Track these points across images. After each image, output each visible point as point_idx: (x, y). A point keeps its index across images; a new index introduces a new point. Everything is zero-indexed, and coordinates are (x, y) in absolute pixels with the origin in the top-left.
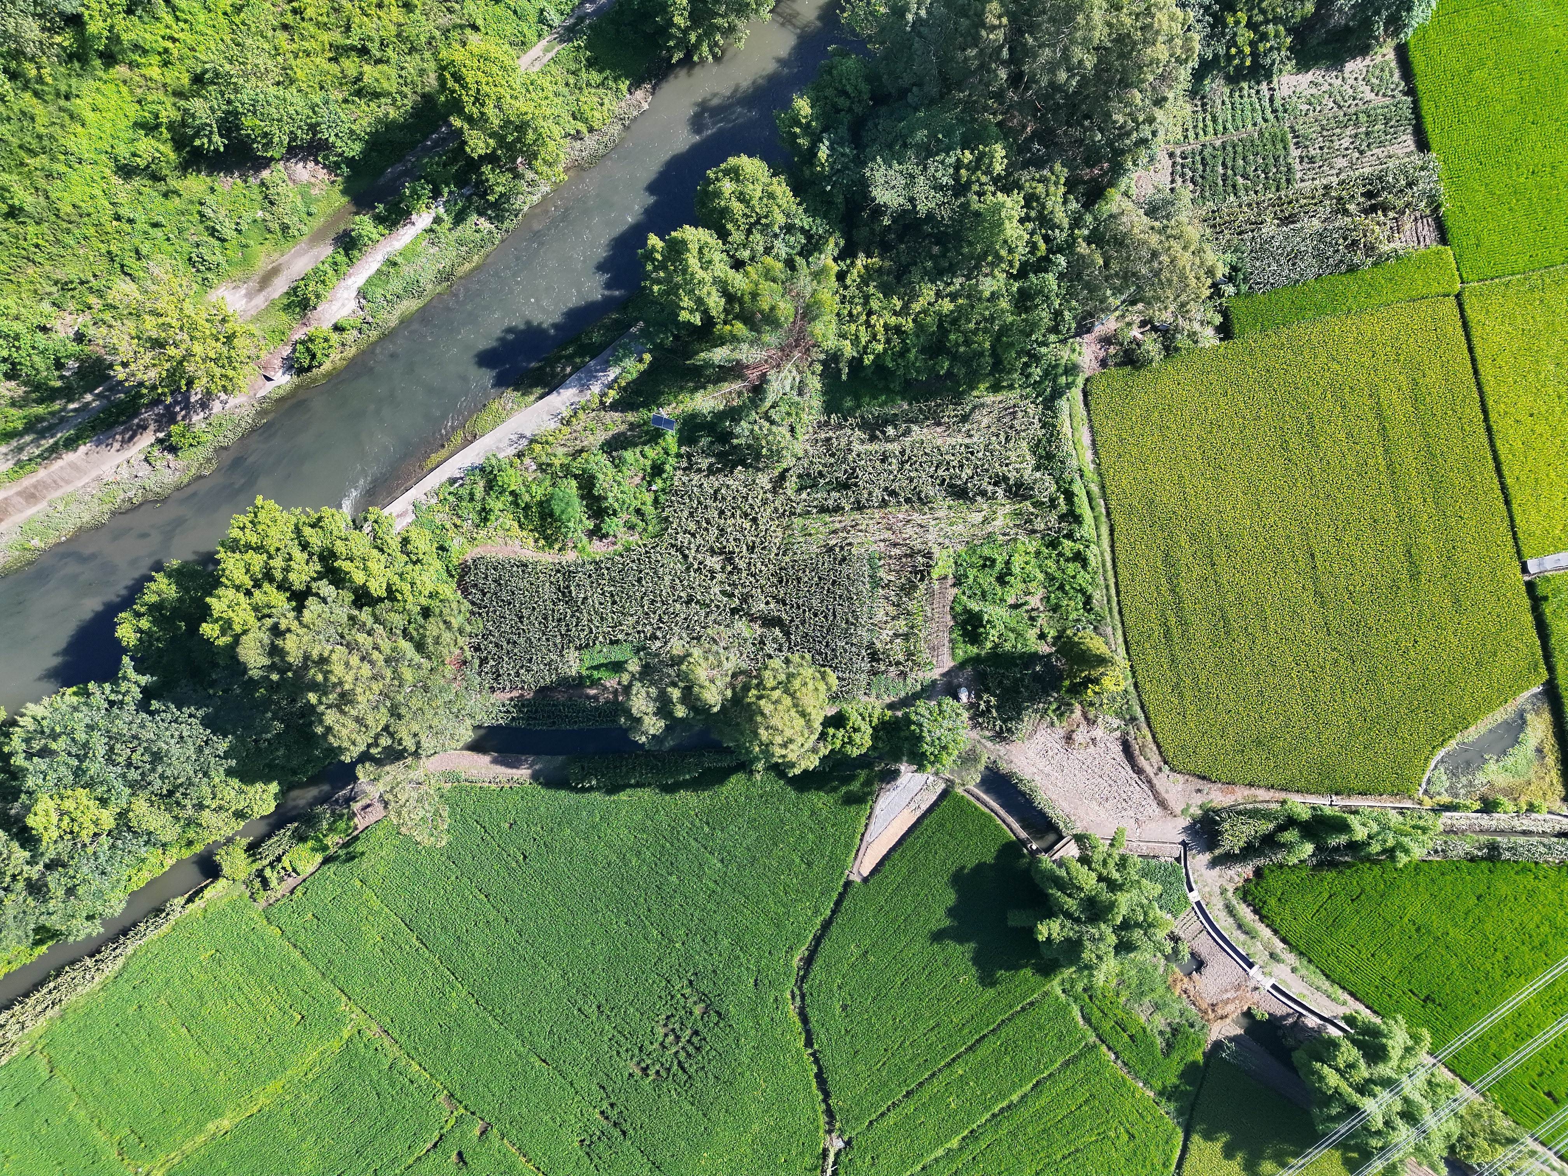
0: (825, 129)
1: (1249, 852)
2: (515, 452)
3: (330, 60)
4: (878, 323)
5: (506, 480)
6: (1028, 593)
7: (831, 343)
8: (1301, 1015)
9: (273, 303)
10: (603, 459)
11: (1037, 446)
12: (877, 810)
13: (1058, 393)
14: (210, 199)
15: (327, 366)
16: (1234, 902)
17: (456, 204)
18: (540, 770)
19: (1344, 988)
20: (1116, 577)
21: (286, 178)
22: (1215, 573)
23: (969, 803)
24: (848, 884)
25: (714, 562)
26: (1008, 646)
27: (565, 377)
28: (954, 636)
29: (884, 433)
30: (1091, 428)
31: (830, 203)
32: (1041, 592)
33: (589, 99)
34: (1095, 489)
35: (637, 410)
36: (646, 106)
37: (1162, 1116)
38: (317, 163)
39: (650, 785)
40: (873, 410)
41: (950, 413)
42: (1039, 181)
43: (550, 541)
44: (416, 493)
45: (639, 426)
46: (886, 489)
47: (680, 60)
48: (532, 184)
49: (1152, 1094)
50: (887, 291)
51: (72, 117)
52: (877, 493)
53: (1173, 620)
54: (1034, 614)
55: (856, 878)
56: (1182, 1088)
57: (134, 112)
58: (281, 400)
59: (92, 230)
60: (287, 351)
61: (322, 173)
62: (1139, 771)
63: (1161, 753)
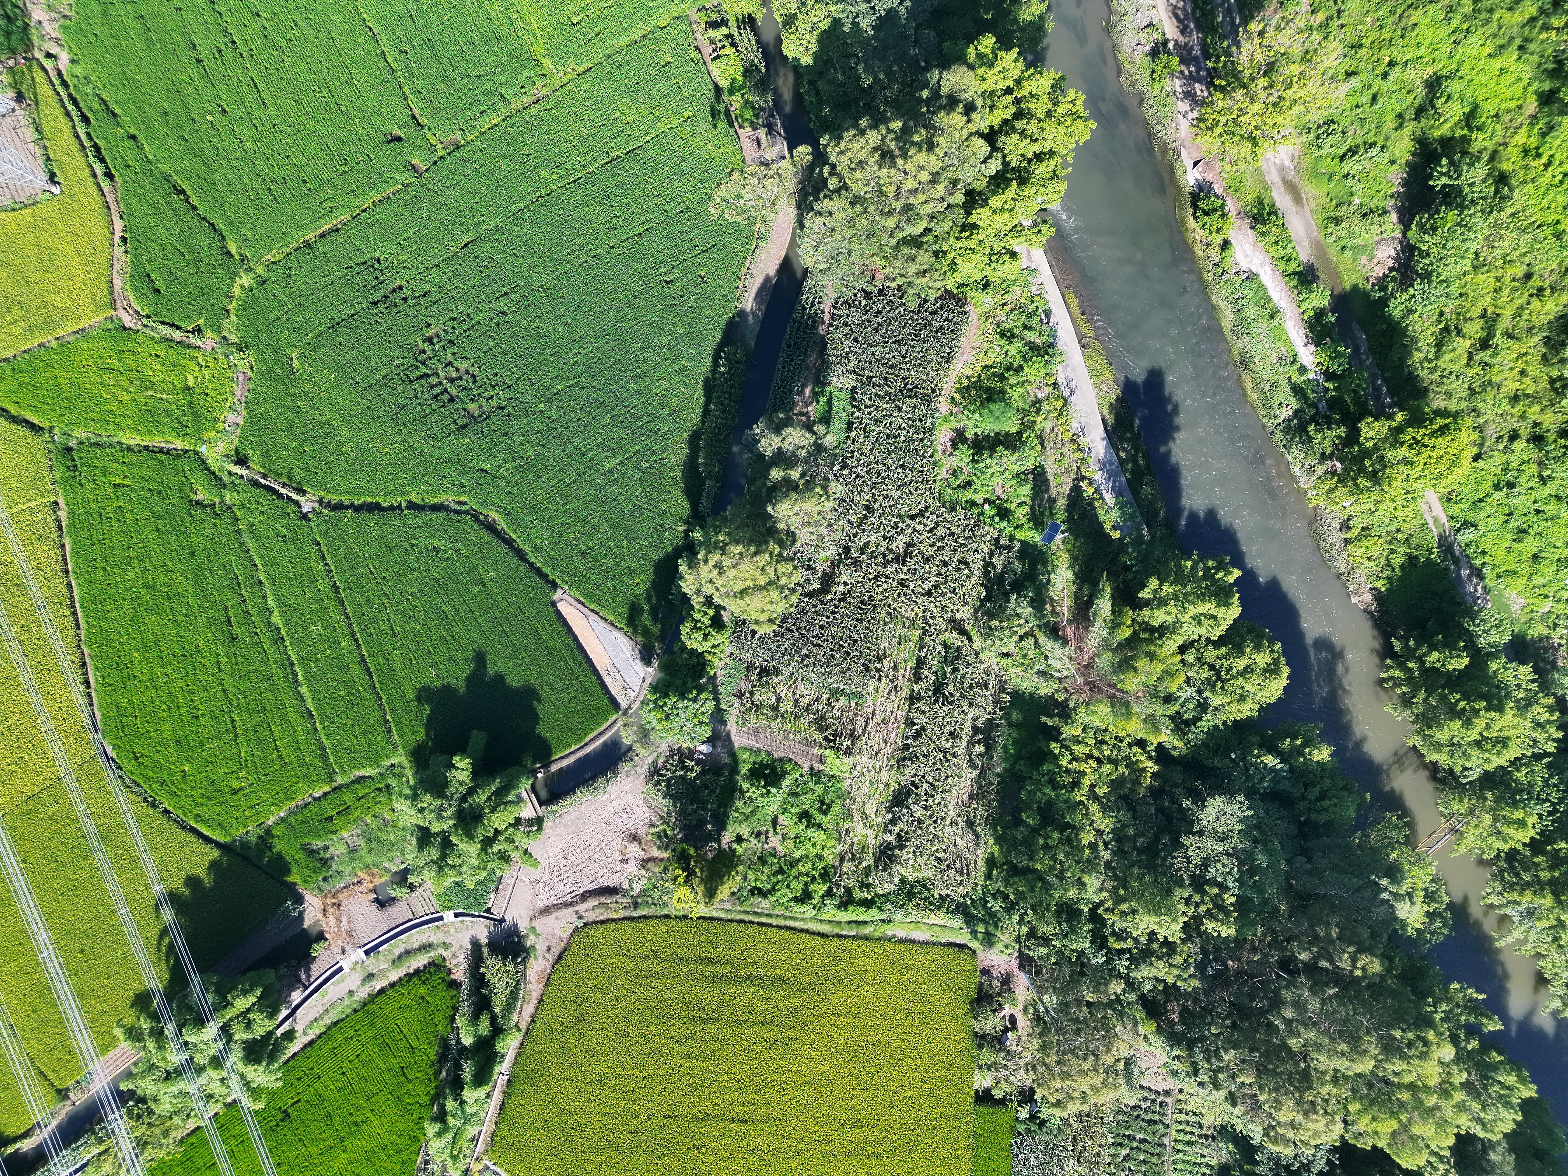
0: (1292, 770)
1: (479, 981)
2: (1060, 381)
3: (1485, 310)
4: (1088, 767)
5: (1036, 366)
6: (784, 837)
7: (1082, 717)
8: (306, 988)
9: (1267, 189)
10: (1029, 464)
11: (924, 886)
12: (616, 634)
13: (970, 920)
14: (1385, 157)
15: (1191, 223)
16: (433, 954)
17: (1313, 391)
18: (746, 320)
19: (320, 1036)
20: (777, 927)
21: (1384, 236)
22: (754, 1024)
23: (599, 724)
24: (554, 586)
25: (899, 544)
26: (739, 804)
27: (1117, 450)
28: (763, 754)
29: (979, 742)
30: (926, 943)
31: (1215, 752)
32: (782, 850)
33: (1378, 548)
34: (867, 930)
35: (1067, 510)
36: (1355, 600)
37: (245, 826)
38: (1391, 269)
39: (703, 422)
40: (1002, 737)
41: (980, 811)
42: (1186, 960)
43: (964, 391)
44: (1046, 275)
45: (1051, 508)
46: (923, 729)
47: (1392, 646)
48: (1311, 470)
49: (270, 823)
50: (1116, 784)
51: (1501, 47)
52: (921, 720)
53: (720, 969)
54: (763, 837)
55: (558, 595)
56: (268, 854)
57: (1489, 108)
58: (1172, 170)
59: (1387, 36)
60: (1218, 189)
61: (1379, 271)
62: (585, 896)
63: (596, 922)
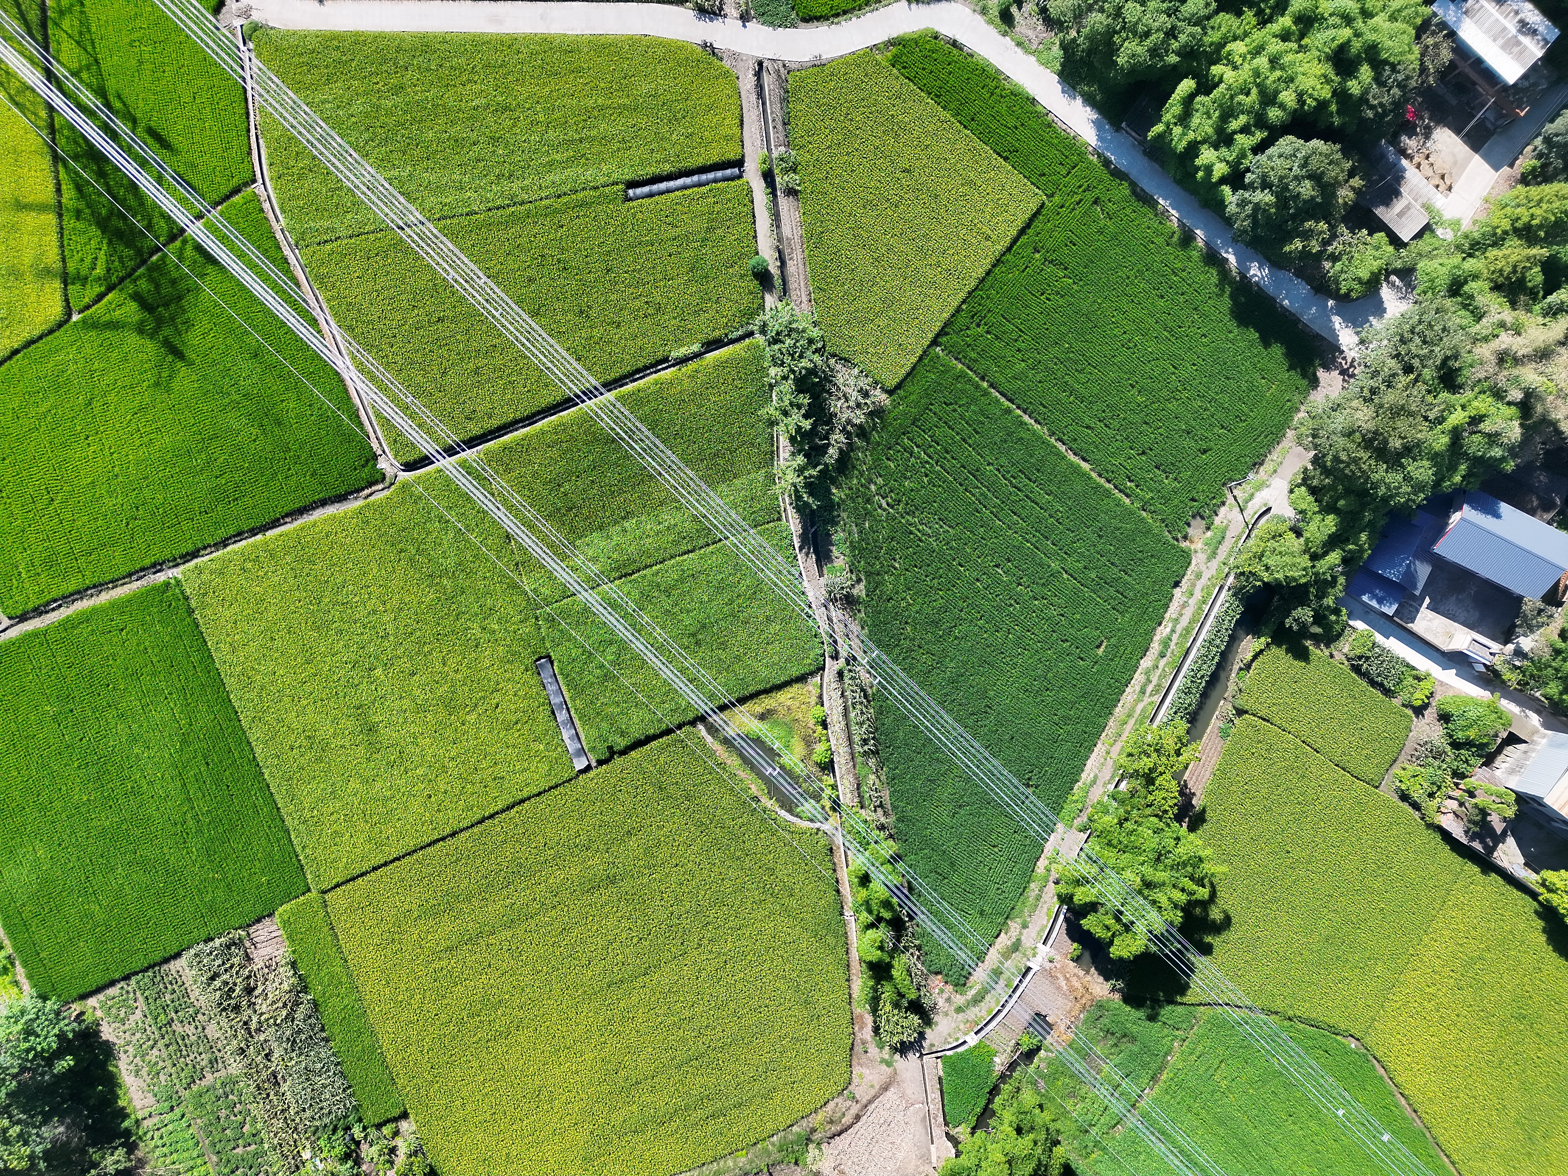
16: (970, 994)
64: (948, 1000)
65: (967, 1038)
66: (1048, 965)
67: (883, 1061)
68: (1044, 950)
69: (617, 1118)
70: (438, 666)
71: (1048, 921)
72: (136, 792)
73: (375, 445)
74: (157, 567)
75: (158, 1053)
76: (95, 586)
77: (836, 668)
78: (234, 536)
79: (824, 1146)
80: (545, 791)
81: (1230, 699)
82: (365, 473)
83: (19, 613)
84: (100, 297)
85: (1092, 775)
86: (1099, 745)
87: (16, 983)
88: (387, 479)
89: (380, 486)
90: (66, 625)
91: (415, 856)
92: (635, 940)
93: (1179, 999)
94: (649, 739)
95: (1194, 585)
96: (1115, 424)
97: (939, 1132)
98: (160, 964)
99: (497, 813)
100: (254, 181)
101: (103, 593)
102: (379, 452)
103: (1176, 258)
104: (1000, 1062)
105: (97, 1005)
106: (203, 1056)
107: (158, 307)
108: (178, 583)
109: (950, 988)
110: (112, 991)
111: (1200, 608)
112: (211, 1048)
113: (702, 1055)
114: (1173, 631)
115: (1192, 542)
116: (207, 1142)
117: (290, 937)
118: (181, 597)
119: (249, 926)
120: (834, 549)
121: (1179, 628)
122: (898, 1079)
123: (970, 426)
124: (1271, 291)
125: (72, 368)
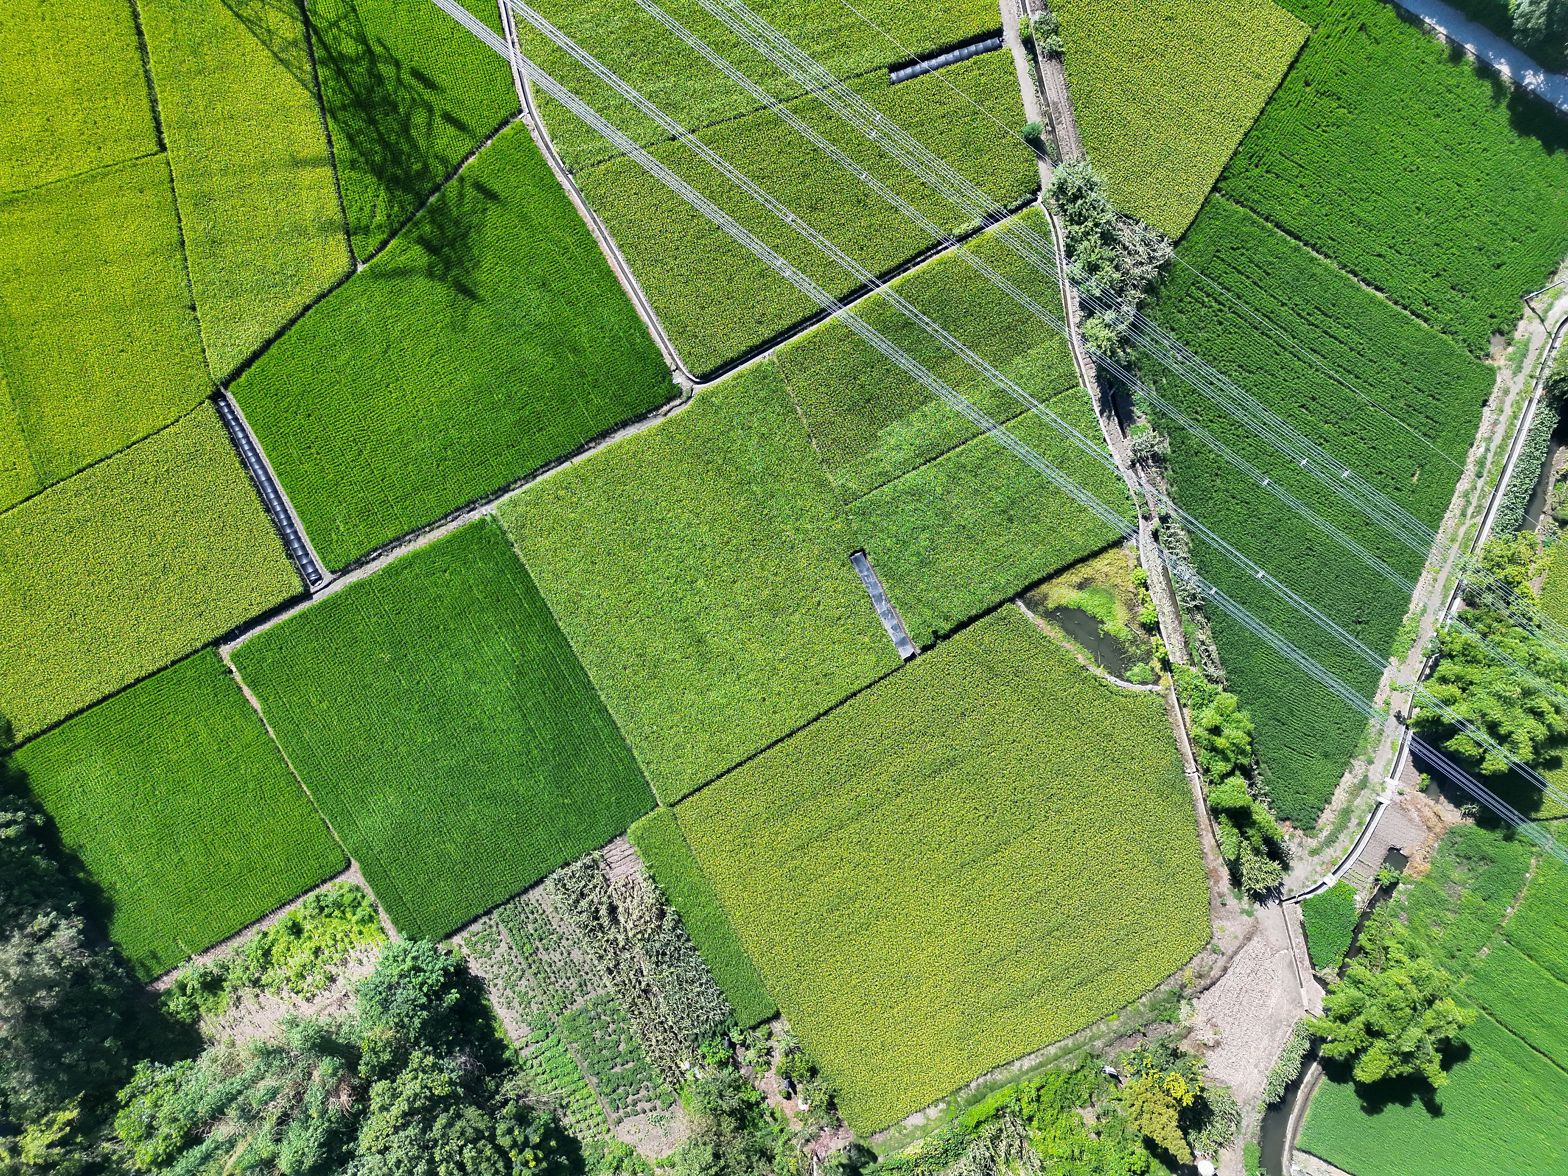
16: (1321, 836)
64: (1300, 845)
65: (1326, 880)
66: (1398, 798)
67: (1243, 911)
68: (1393, 784)
69: (986, 996)
70: (757, 571)
71: (1394, 754)
72: (479, 728)
73: (668, 361)
74: (471, 505)
75: (526, 983)
76: (413, 531)
77: (1151, 527)
78: (542, 467)
79: (1195, 1001)
80: (876, 682)
81: (1550, 512)
82: (662, 389)
83: (342, 566)
84: (384, 244)
85: (1421, 605)
86: (1424, 574)
87: (382, 930)
88: (684, 394)
89: (678, 402)
90: (391, 572)
91: (756, 760)
92: (982, 819)
93: (1533, 815)
94: (972, 620)
95: (1502, 402)
96: (1407, 249)
97: (1307, 975)
98: (519, 895)
99: (831, 709)
100: (520, 111)
101: (420, 538)
102: (673, 367)
103: (1449, 74)
104: (1360, 899)
105: (463, 943)
106: (572, 980)
107: (442, 247)
108: (494, 519)
109: (1299, 832)
110: (475, 927)
111: (1512, 424)
112: (579, 971)
113: (1062, 925)
114: (1488, 450)
115: (1493, 359)
116: (586, 1064)
117: (646, 854)
118: (498, 532)
119: (602, 847)
120: (1135, 409)
121: (1493, 447)
122: (1261, 927)
123: (1260, 268)
124: (1548, 97)
125: (365, 317)
